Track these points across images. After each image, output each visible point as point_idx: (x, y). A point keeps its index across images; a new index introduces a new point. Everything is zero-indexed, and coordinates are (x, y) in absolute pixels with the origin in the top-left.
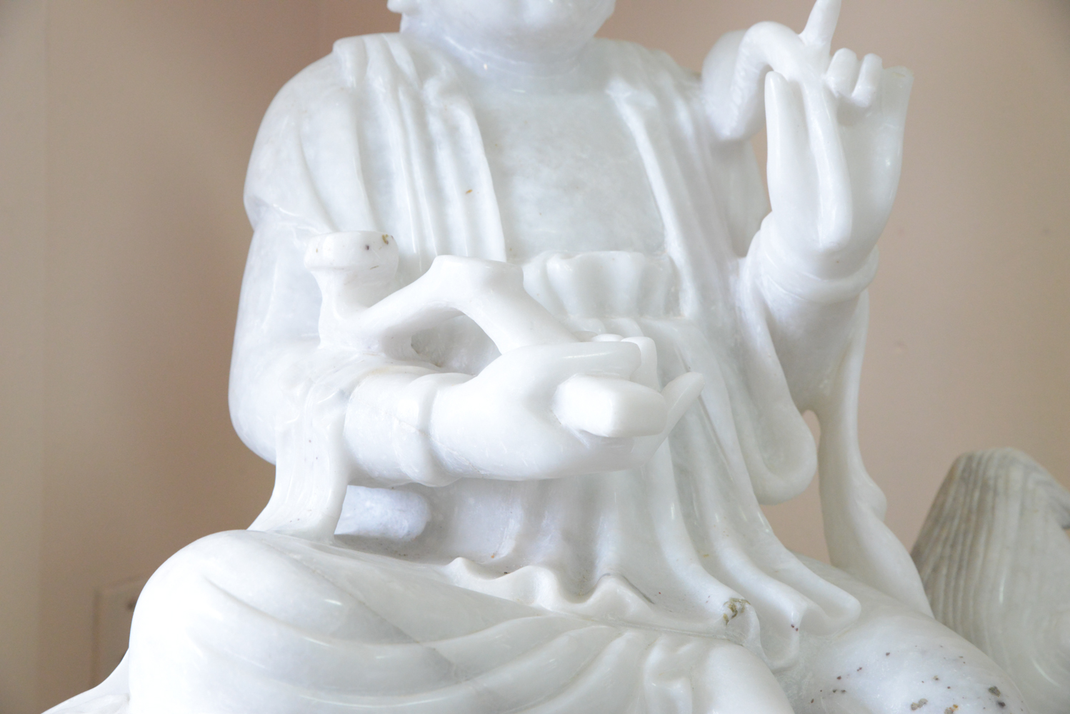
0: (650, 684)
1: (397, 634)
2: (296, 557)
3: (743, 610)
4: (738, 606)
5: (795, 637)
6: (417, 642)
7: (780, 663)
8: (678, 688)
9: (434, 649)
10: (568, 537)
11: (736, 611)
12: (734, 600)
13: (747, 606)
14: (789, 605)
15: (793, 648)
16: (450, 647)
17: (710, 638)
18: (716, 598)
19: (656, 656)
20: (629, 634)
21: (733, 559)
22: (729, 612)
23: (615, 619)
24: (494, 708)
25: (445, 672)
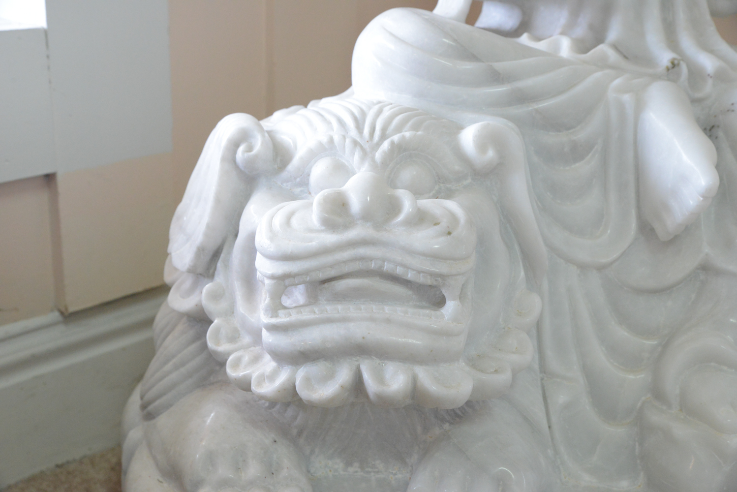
0: (611, 95)
1: (473, 57)
2: (426, 17)
3: (678, 64)
4: (676, 62)
5: (710, 82)
6: (483, 62)
7: (698, 95)
8: (627, 98)
9: (491, 66)
10: (591, 27)
11: (674, 65)
12: (674, 59)
13: (682, 62)
14: (708, 63)
15: (708, 88)
16: (499, 66)
17: (656, 77)
18: (665, 57)
19: (617, 82)
20: (607, 71)
21: (687, 43)
22: (670, 65)
23: (602, 63)
24: (521, 98)
25: (497, 78)
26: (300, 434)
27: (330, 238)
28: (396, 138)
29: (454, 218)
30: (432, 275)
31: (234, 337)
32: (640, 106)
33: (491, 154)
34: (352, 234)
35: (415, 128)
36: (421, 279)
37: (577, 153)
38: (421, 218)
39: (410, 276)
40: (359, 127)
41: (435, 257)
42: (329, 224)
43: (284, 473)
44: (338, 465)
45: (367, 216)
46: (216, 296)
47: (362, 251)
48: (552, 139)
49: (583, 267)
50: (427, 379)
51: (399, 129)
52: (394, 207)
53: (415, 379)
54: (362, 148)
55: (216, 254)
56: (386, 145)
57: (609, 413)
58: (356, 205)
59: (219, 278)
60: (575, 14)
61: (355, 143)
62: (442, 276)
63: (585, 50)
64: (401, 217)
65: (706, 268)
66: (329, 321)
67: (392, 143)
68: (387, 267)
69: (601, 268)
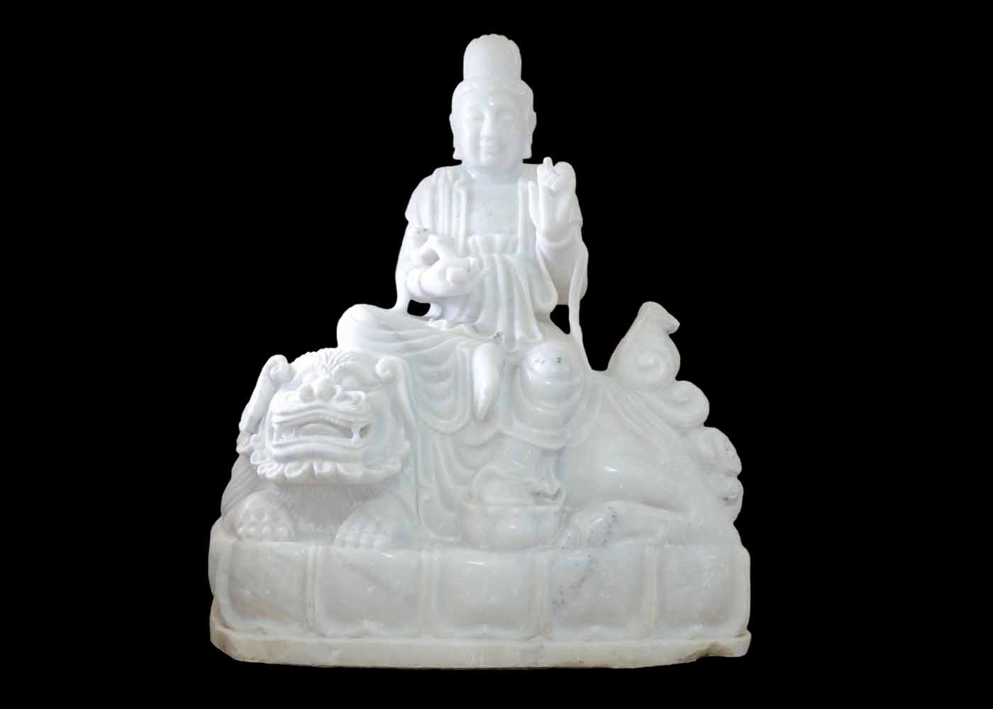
0: (458, 348)
1: (389, 329)
5: (517, 344)
6: (393, 331)
7: (512, 351)
8: (466, 351)
9: (397, 333)
12: (499, 333)
15: (517, 347)
16: (401, 333)
19: (464, 342)
22: (496, 335)
23: (461, 333)
24: (411, 348)
25: (400, 338)
26: (292, 508)
27: (303, 405)
28: (342, 364)
29: (359, 398)
30: (348, 422)
31: (263, 458)
32: (471, 355)
33: (388, 372)
34: (313, 404)
35: (353, 360)
36: (342, 424)
37: (441, 377)
38: (345, 398)
39: (337, 422)
40: (327, 360)
41: (347, 413)
42: (304, 399)
43: (281, 521)
44: (312, 526)
45: (321, 396)
46: (257, 441)
47: (316, 411)
48: (427, 369)
49: (442, 434)
50: (341, 468)
51: (346, 360)
52: (333, 393)
53: (336, 469)
54: (326, 368)
55: (259, 422)
56: (337, 367)
57: (450, 506)
58: (316, 391)
59: (260, 433)
60: (462, 309)
61: (323, 366)
62: (351, 422)
63: (452, 327)
64: (335, 397)
65: (500, 435)
66: (300, 442)
67: (340, 367)
68: (327, 418)
69: (453, 434)
